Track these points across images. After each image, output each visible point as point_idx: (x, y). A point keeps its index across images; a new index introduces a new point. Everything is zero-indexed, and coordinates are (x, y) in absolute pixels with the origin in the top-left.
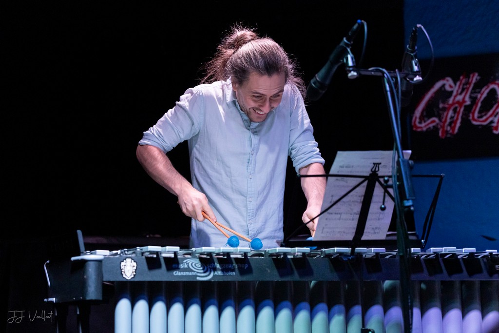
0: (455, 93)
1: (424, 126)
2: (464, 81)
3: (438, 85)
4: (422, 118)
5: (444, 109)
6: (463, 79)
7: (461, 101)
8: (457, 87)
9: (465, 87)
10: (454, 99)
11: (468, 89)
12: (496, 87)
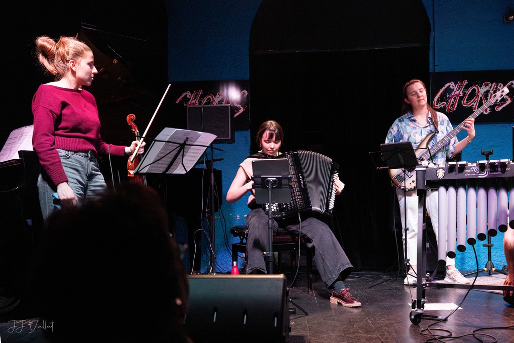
2: (460, 84)
10: (454, 93)
11: (462, 88)
12: (476, 88)
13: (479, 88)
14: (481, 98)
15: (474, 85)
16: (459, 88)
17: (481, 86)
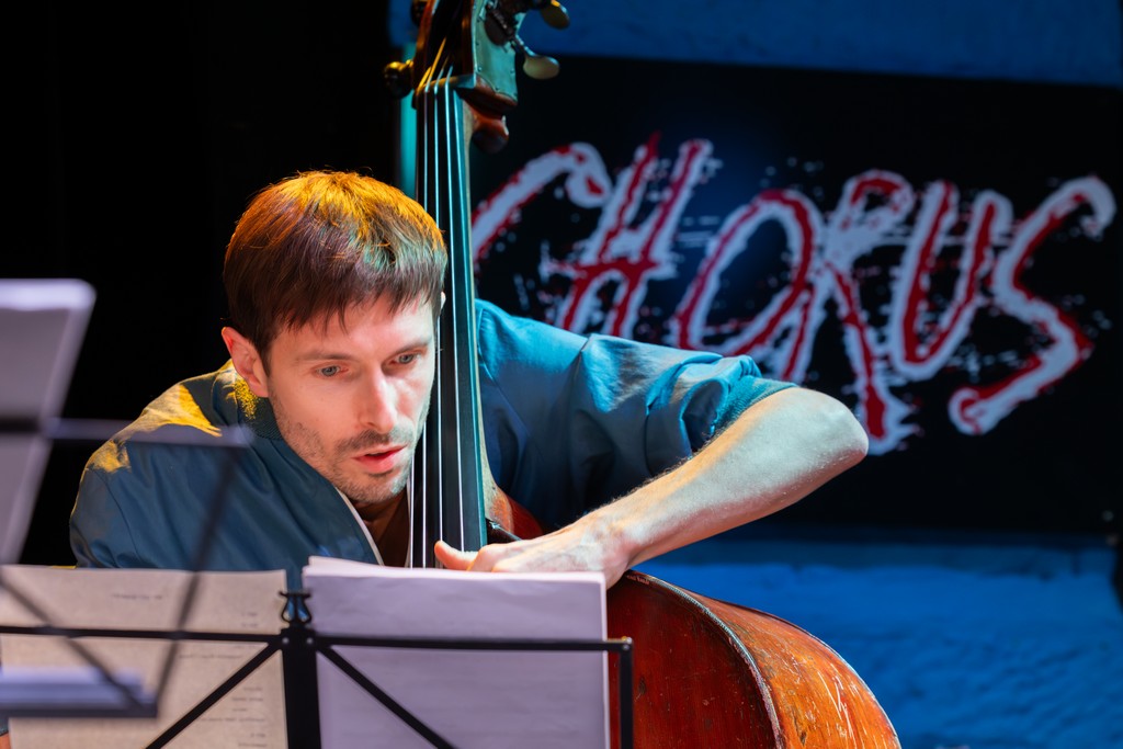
0: (608, 221)
2: (649, 171)
3: (535, 175)
5: (560, 285)
6: (647, 160)
7: (635, 258)
8: (619, 196)
9: (654, 196)
10: (605, 248)
11: (667, 207)
12: (786, 215)
13: (815, 217)
14: (831, 305)
15: (775, 194)
16: (646, 209)
17: (828, 205)
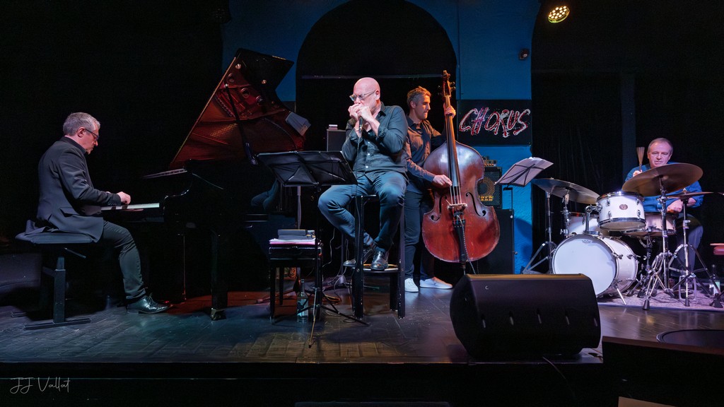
1: (464, 129)
3: (471, 112)
4: (463, 126)
5: (473, 122)
6: (482, 110)
